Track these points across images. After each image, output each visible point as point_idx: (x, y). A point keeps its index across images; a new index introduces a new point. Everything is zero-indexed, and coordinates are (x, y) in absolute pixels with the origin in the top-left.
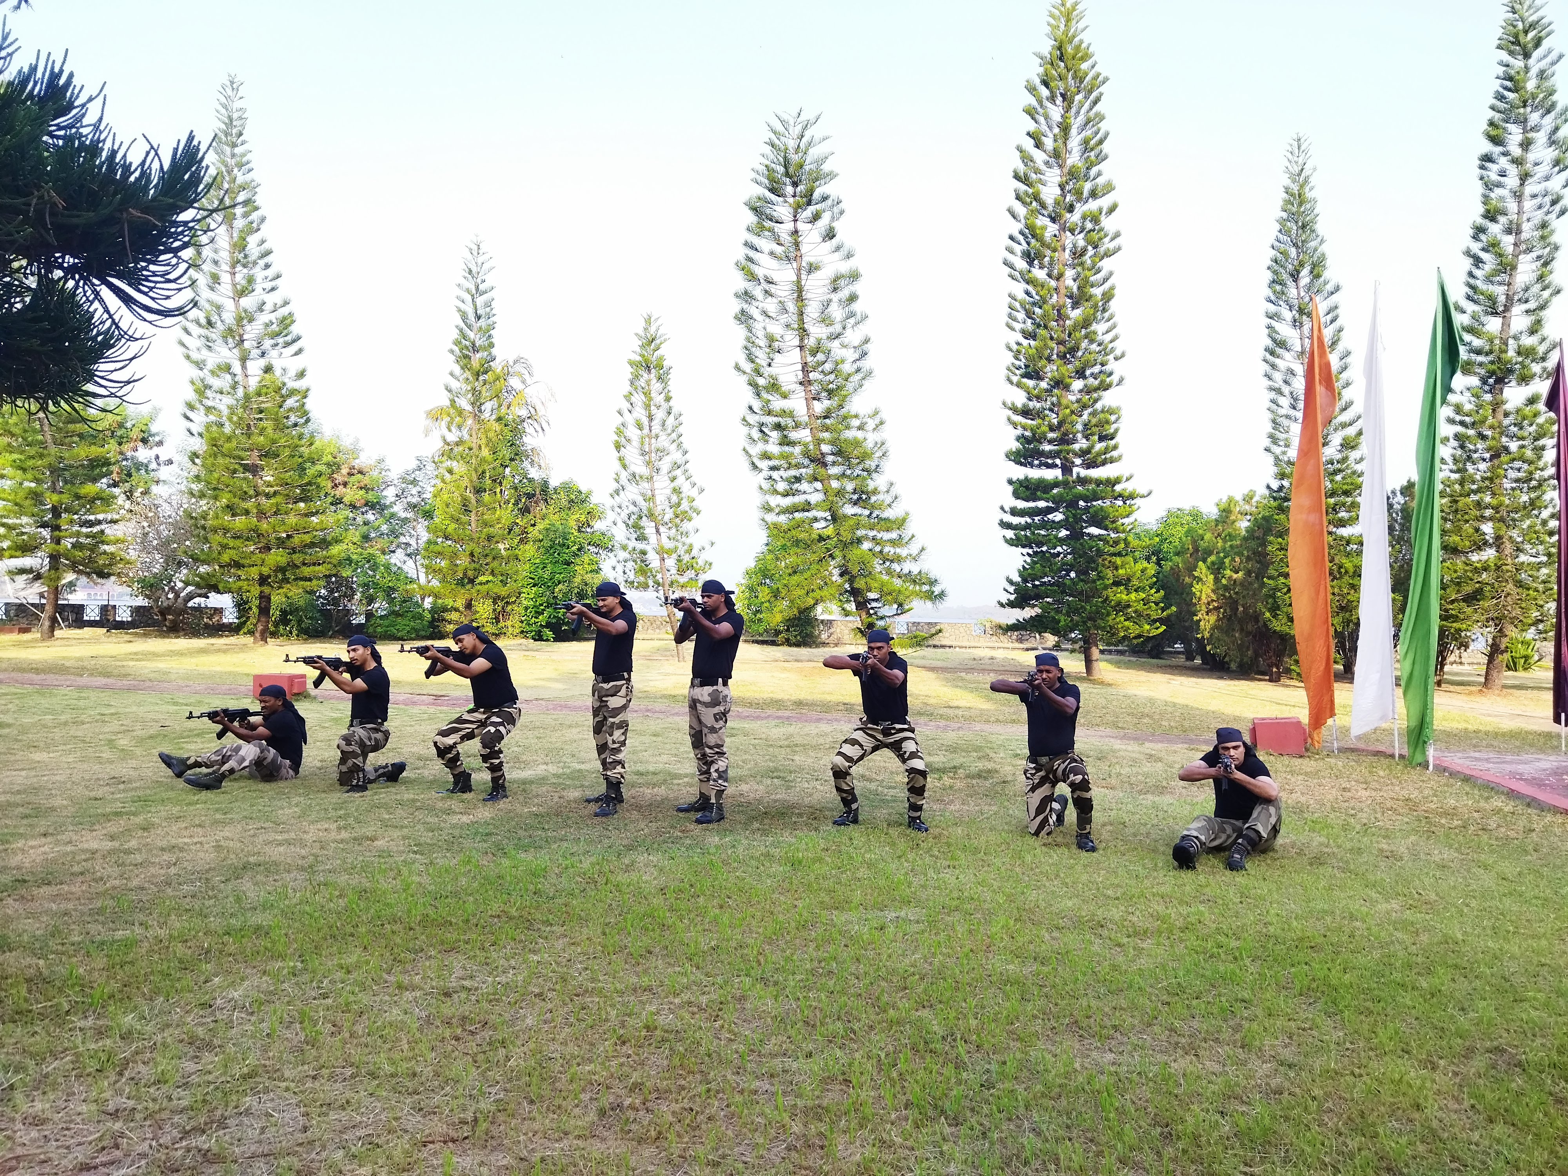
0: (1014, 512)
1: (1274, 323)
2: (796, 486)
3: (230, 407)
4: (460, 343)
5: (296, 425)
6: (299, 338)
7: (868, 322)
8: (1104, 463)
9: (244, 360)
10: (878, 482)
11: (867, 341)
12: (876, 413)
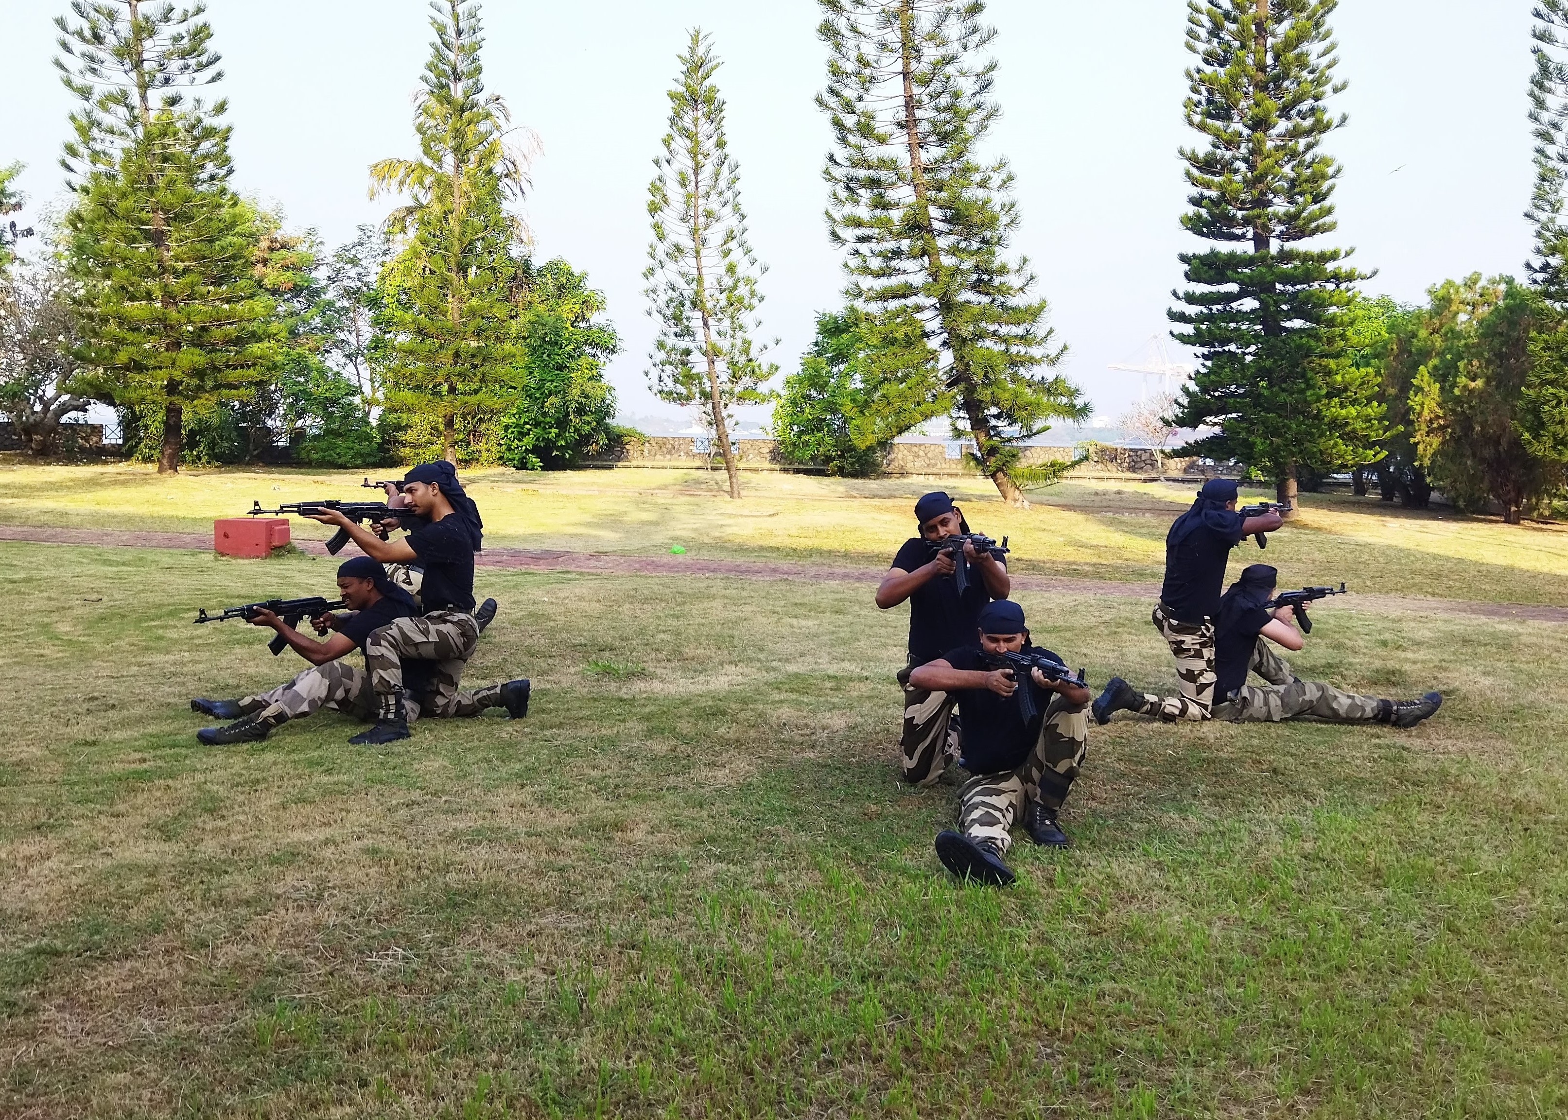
0: (1190, 299)
1: (1543, 45)
2: (894, 263)
3: (127, 151)
4: (436, 67)
5: (212, 178)
6: (218, 58)
7: (996, 40)
8: (1312, 233)
9: (144, 87)
10: (1004, 256)
11: (992, 67)
12: (1001, 165)
